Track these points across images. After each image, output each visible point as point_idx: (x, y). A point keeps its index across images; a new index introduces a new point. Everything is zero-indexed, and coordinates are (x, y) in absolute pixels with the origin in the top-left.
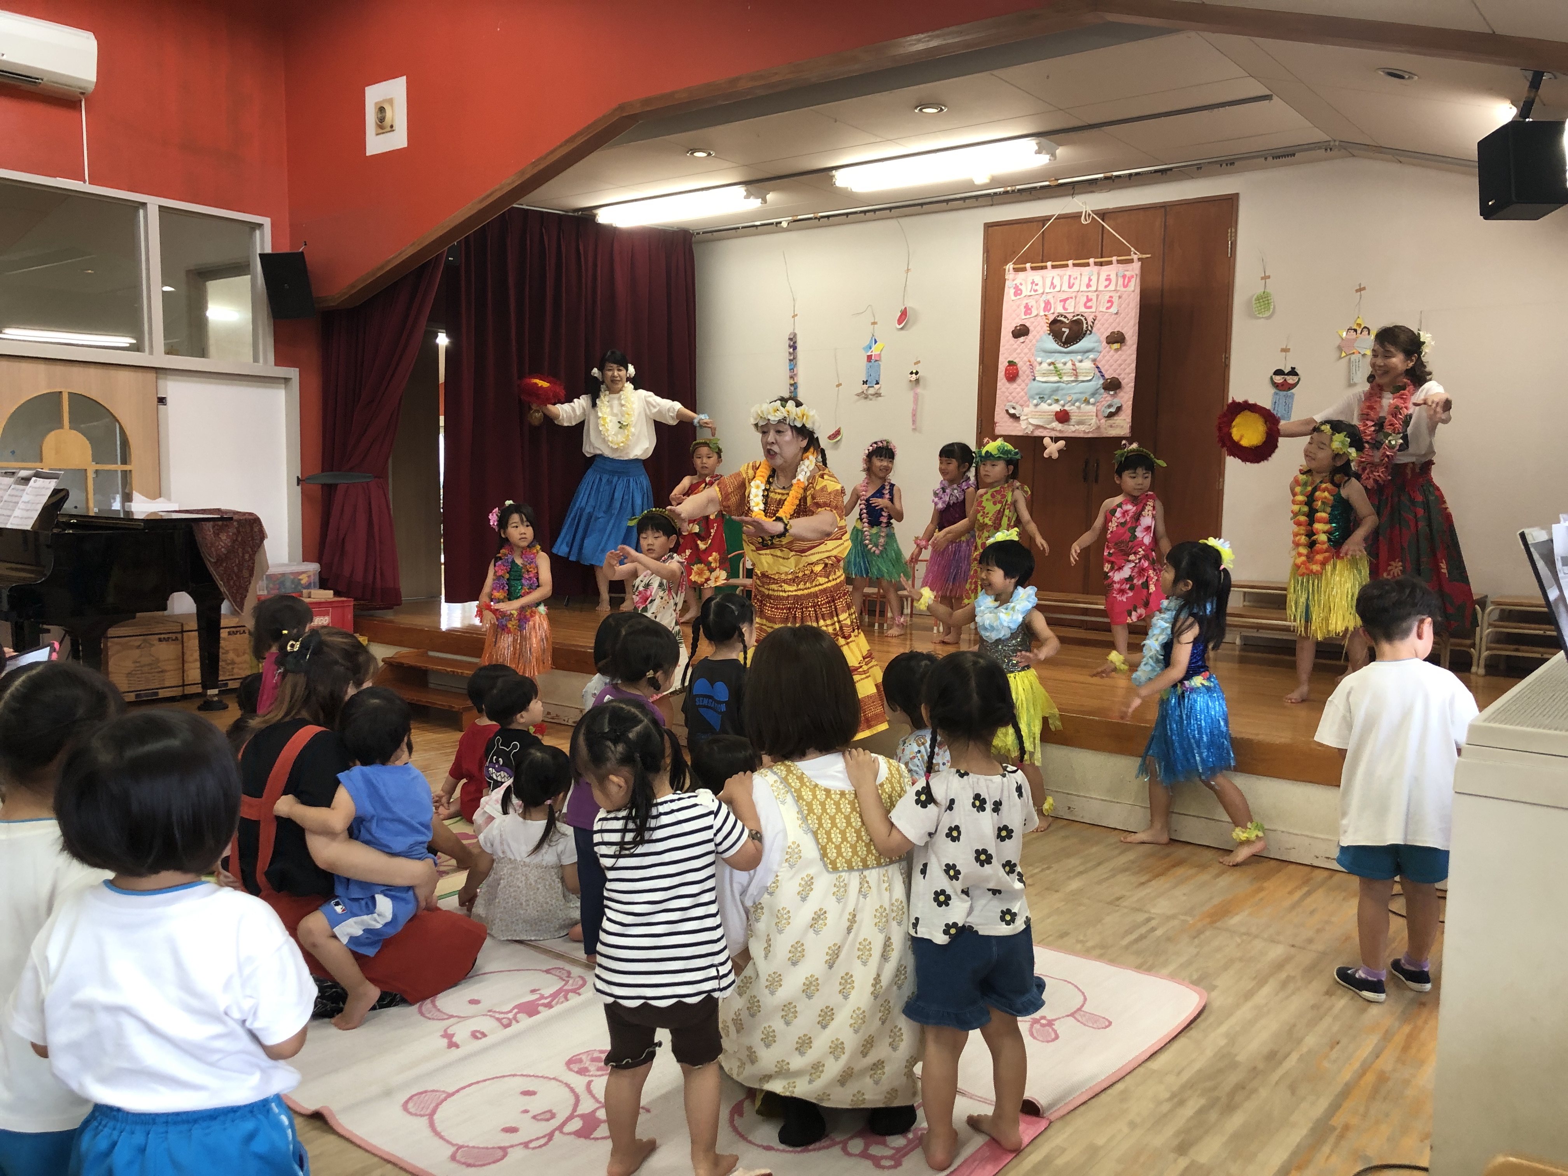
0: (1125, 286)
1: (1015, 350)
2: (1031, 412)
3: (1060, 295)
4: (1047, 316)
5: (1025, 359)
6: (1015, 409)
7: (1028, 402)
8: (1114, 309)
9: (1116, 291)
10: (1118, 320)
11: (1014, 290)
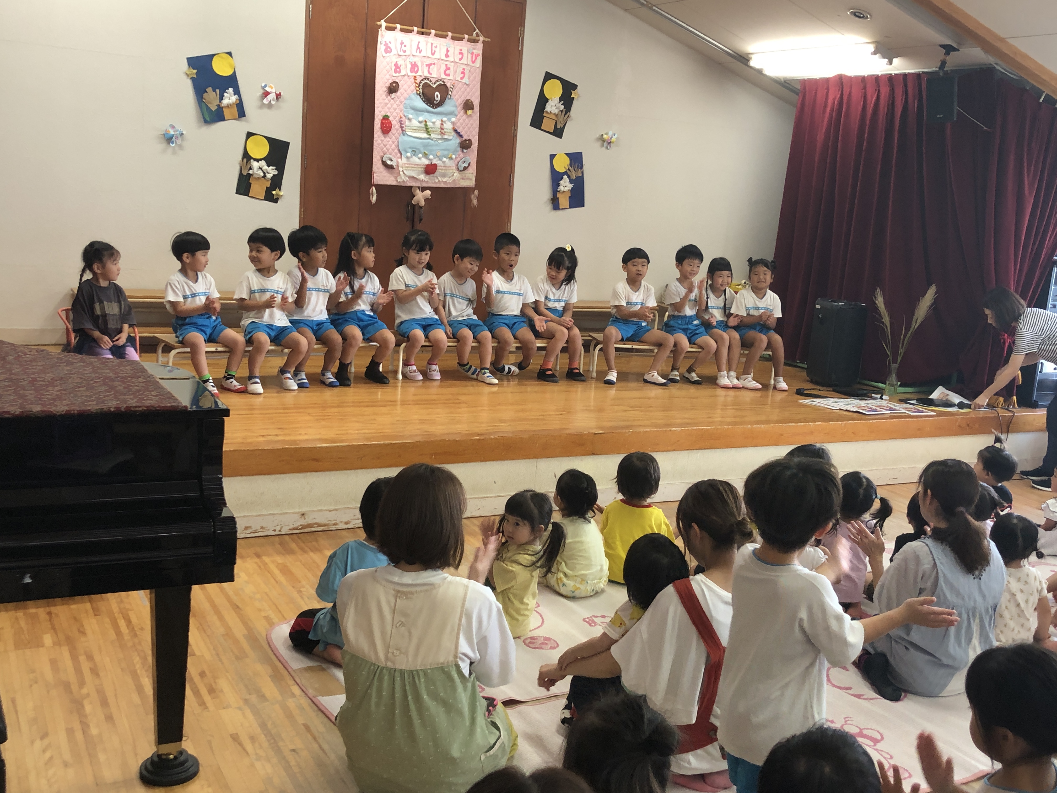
0: (473, 62)
1: (386, 104)
2: (405, 164)
3: (425, 60)
4: (415, 77)
5: (395, 114)
6: (392, 161)
7: (399, 155)
8: (466, 80)
9: (467, 65)
10: (468, 89)
11: (385, 47)
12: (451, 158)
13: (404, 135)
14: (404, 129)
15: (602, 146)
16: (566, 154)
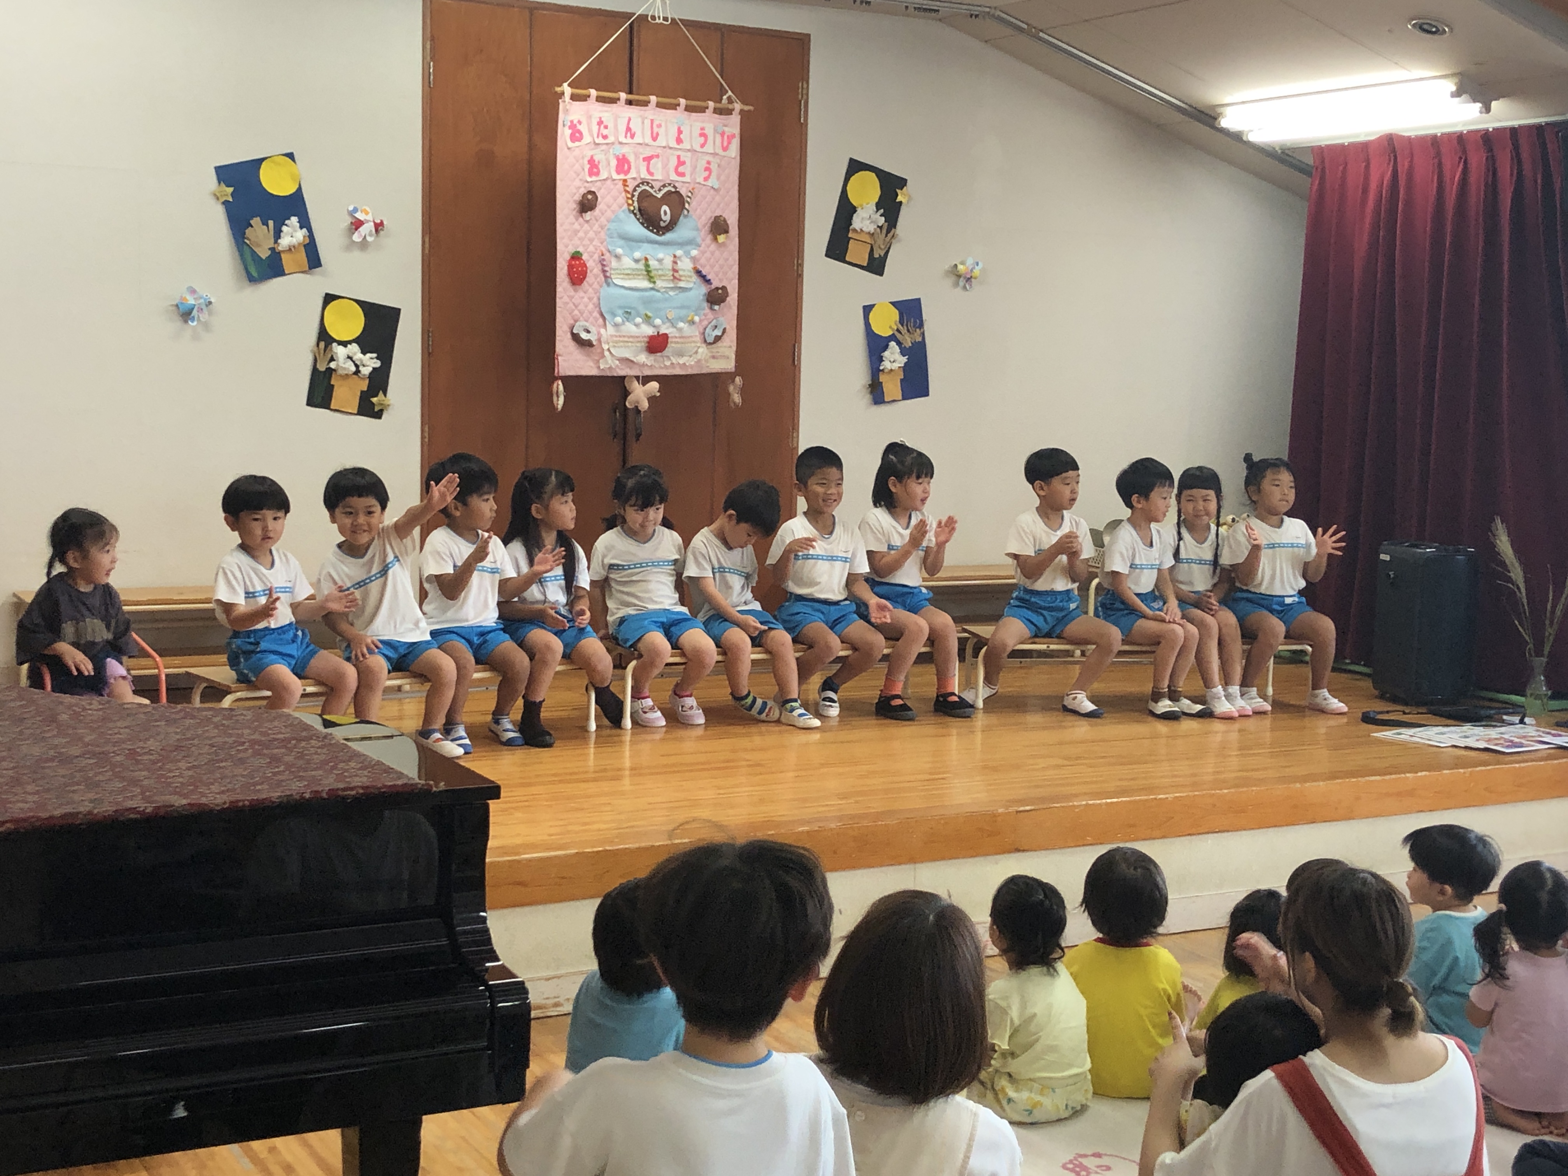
0: (725, 149)
1: (576, 232)
2: (612, 336)
3: (641, 149)
4: (625, 181)
5: (591, 248)
6: (588, 332)
7: (601, 321)
8: (713, 182)
9: (715, 154)
10: (717, 198)
11: (570, 131)
12: (692, 322)
13: (608, 285)
14: (608, 274)
15: (956, 284)
16: (892, 303)
